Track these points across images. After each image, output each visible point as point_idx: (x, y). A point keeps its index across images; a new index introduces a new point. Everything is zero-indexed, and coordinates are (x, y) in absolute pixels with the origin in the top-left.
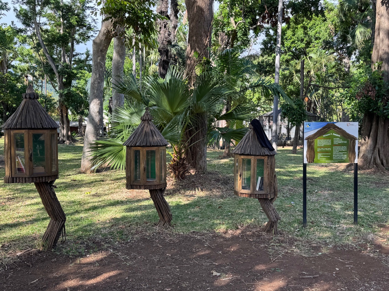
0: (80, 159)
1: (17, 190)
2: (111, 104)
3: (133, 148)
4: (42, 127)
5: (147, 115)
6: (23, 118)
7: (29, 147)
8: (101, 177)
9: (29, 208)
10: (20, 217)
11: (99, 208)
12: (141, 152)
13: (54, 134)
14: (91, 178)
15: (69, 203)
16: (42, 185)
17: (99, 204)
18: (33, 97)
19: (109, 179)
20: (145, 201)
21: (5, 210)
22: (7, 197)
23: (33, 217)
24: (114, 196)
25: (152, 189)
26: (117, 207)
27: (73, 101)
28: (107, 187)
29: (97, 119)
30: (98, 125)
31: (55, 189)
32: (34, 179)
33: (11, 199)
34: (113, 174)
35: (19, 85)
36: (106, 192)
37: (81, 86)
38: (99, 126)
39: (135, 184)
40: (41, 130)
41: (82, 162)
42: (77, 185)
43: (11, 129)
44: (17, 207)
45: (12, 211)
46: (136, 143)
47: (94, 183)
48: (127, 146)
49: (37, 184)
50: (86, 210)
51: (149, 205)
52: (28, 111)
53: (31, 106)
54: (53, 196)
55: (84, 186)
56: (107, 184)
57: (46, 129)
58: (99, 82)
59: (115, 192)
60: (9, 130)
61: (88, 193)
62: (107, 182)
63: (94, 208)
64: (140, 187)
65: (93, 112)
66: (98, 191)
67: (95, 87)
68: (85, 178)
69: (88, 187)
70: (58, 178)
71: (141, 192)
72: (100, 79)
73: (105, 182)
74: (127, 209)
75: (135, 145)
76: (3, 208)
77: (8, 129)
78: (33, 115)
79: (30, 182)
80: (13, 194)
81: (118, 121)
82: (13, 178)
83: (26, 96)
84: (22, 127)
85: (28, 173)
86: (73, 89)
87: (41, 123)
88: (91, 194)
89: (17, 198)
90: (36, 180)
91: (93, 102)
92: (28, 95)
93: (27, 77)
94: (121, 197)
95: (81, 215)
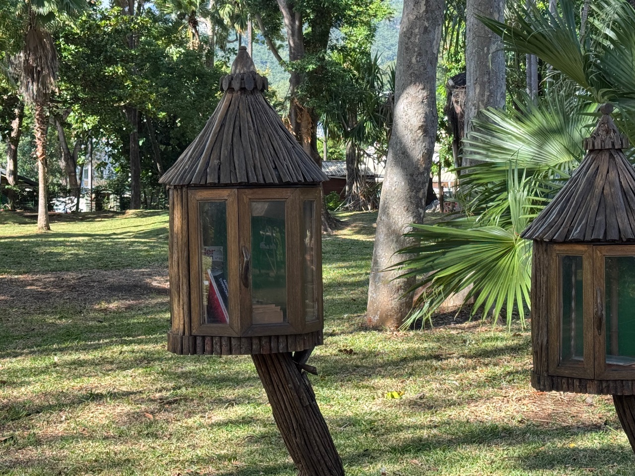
0: (366, 283)
1: (185, 375)
2: (453, 99)
3: (557, 247)
4: (279, 178)
5: (608, 132)
6: (225, 152)
7: (242, 243)
8: (432, 345)
9: (223, 434)
10: (199, 460)
11: (435, 448)
12: (586, 264)
13: (311, 202)
14: (400, 346)
15: (340, 426)
16: (276, 362)
17: (435, 436)
18: (253, 86)
19: (456, 351)
20: (589, 435)
21: (156, 436)
22: (158, 395)
23: (238, 463)
24: (478, 409)
25: (627, 393)
26: (495, 449)
27: (333, 96)
28: (453, 380)
29: (417, 152)
30: (421, 170)
31: (311, 377)
32: (255, 341)
33: (170, 403)
34: (468, 335)
35: (174, 52)
36: (454, 396)
37: (356, 45)
38: (423, 173)
39: (566, 373)
40: (275, 190)
41: (370, 294)
42: (358, 367)
43: (189, 186)
44: (188, 428)
45: (174, 441)
46: (569, 232)
47: (410, 364)
48: (538, 242)
49: (259, 360)
50: (393, 450)
51: (603, 450)
52: (237, 131)
53: (246, 115)
54: (306, 399)
55: (379, 374)
56: (453, 369)
57: (288, 185)
58: (426, 28)
59: (481, 398)
60: (184, 189)
61: (396, 395)
62: (453, 362)
63: (420, 446)
64: (582, 386)
65: (406, 127)
66: (426, 390)
67: (413, 44)
68: (380, 345)
69: (391, 376)
70: (320, 342)
71: (571, 402)
72: (428, 19)
73: (445, 362)
74: (527, 458)
75: (567, 237)
76: (150, 430)
77: (182, 186)
78: (251, 142)
79: (243, 350)
80: (174, 389)
81: (487, 156)
82: (195, 337)
83: (230, 84)
84: (222, 181)
85: (237, 324)
86: (333, 56)
87: (276, 168)
88: (404, 397)
89: (186, 400)
90: (261, 346)
91: (404, 95)
92: (238, 80)
93: (195, 24)
94: (503, 414)
95: (379, 465)
